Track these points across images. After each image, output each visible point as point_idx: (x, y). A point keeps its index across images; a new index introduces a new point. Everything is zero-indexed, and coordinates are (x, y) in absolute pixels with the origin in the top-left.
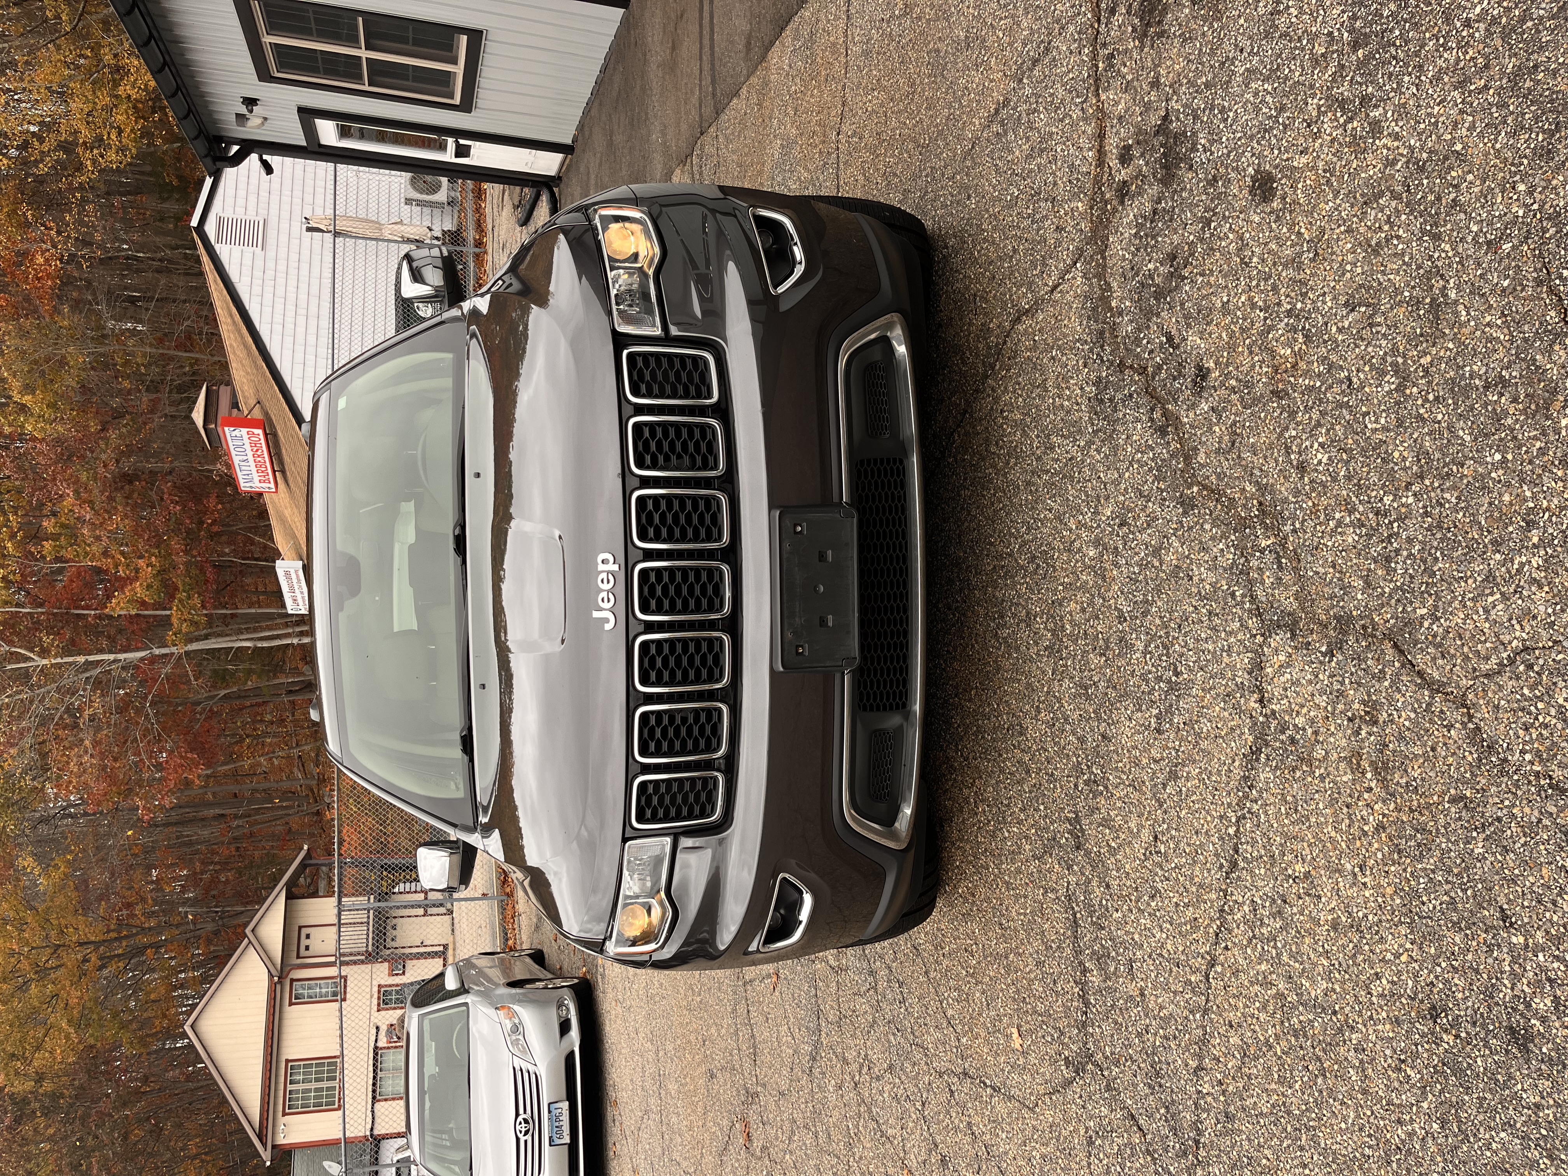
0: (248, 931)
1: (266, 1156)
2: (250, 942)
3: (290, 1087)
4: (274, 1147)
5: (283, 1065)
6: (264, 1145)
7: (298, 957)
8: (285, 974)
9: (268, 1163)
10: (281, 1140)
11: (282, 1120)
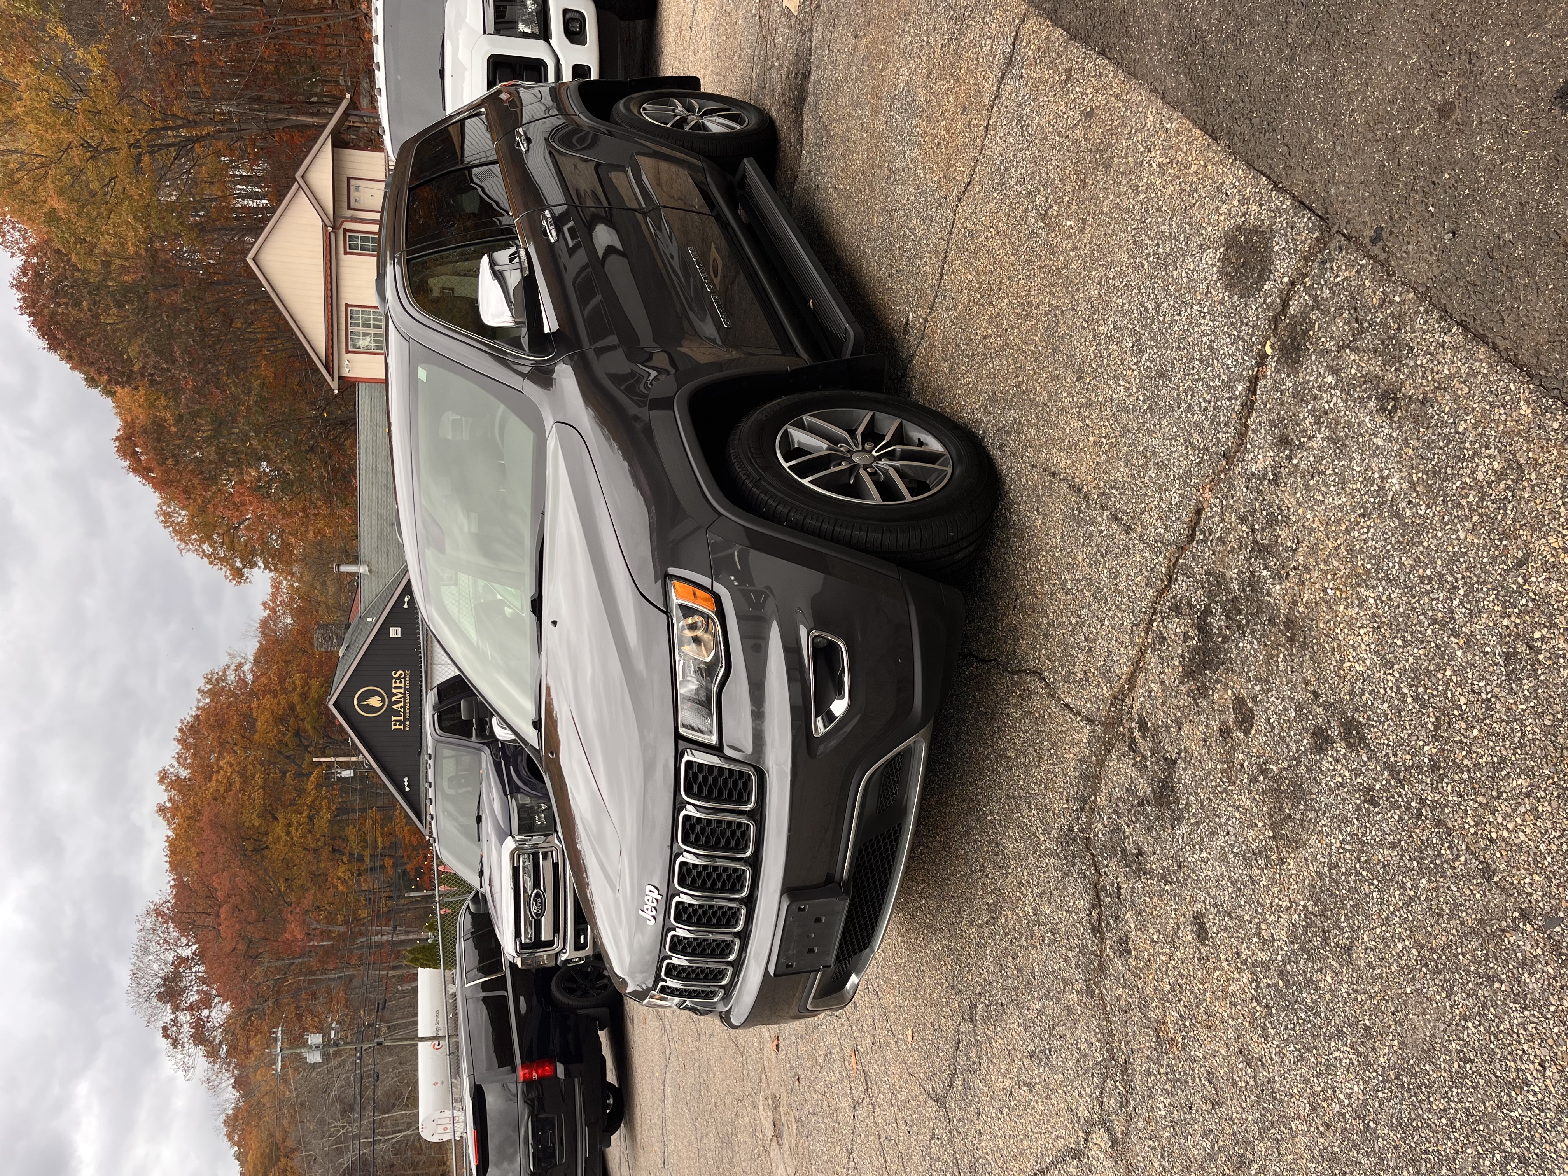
0: (298, 175)
1: (334, 385)
2: (300, 187)
3: (350, 329)
4: (340, 378)
5: (343, 308)
6: (332, 376)
7: (349, 208)
8: (338, 225)
9: (336, 392)
10: (346, 373)
11: (346, 357)
